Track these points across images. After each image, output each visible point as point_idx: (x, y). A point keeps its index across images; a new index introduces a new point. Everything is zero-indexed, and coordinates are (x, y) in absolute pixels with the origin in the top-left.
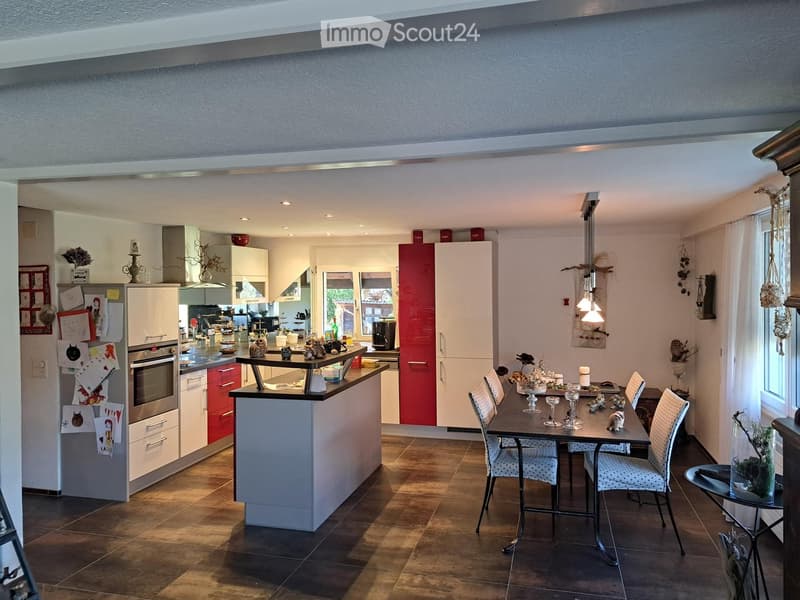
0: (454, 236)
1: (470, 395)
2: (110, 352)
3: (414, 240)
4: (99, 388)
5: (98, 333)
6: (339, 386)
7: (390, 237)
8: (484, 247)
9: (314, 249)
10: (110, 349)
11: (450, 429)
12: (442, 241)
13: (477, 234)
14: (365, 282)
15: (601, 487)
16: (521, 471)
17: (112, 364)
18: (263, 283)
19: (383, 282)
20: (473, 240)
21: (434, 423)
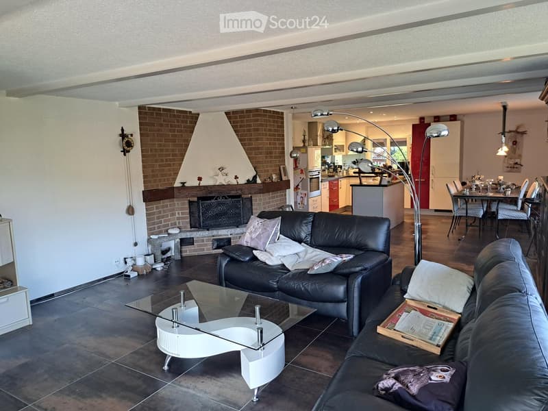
0: (441, 119)
1: (447, 185)
2: (302, 172)
3: (420, 122)
4: (298, 185)
5: (298, 165)
6: (390, 184)
7: (408, 121)
8: (457, 124)
9: (368, 127)
10: (302, 171)
11: (436, 211)
12: (435, 122)
13: (453, 118)
14: (393, 143)
15: (500, 217)
16: (467, 213)
17: (303, 176)
18: (343, 146)
19: (403, 143)
20: (451, 120)
21: (428, 208)
